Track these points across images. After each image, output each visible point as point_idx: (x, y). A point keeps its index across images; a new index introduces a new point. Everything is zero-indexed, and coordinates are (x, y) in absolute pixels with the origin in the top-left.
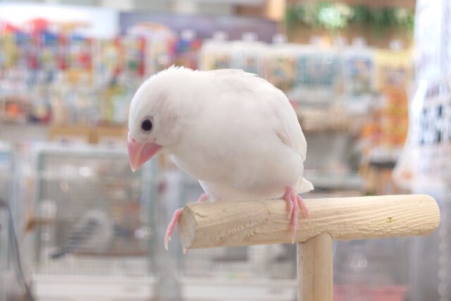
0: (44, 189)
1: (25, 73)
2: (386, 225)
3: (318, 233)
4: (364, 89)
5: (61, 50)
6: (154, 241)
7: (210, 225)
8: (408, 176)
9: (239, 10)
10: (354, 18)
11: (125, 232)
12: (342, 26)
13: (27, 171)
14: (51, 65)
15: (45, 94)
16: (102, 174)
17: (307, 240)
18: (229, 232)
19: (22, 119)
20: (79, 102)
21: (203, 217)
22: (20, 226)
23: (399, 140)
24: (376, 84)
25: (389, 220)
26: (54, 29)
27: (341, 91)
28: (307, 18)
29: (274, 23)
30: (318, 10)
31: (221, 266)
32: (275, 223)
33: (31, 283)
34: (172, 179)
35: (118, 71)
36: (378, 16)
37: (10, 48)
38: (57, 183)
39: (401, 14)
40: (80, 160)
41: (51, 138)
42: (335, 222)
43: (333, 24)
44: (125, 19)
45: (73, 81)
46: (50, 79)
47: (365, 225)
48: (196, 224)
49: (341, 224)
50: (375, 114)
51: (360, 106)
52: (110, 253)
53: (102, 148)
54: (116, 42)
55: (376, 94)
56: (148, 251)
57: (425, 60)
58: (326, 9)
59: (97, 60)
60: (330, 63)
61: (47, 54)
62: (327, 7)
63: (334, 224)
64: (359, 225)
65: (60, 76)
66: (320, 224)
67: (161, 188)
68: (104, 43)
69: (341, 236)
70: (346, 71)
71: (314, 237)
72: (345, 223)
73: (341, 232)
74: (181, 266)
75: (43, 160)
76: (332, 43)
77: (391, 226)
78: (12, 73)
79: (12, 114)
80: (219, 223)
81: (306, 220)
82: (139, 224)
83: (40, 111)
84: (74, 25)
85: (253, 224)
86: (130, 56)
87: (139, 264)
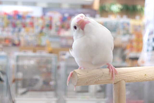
0: (18, 68)
1: (11, 29)
2: (144, 77)
3: (121, 80)
4: (127, 33)
5: (23, 21)
6: (56, 86)
7: (83, 77)
8: (143, 62)
9: (84, 6)
10: (123, 9)
11: (46, 83)
12: (119, 12)
13: (13, 62)
14: (20, 26)
15: (18, 36)
16: (38, 63)
17: (116, 83)
18: (89, 80)
19: (10, 44)
20: (30, 39)
21: (80, 74)
22: (10, 81)
23: (139, 50)
24: (131, 31)
25: (145, 75)
26: (21, 14)
27: (119, 34)
28: (107, 9)
29: (95, 11)
30: (110, 6)
31: (79, 94)
32: (105, 76)
33: (15, 100)
34: (62, 64)
35: (43, 28)
36: (131, 8)
37: (6, 20)
38: (23, 66)
39: (139, 7)
40: (30, 58)
41: (20, 51)
42: (126, 76)
43: (116, 11)
44: (45, 10)
45: (27, 31)
46: (19, 31)
47: (137, 77)
48: (78, 77)
49: (128, 77)
50: (131, 41)
51: (125, 38)
52: (42, 90)
53: (38, 54)
54: (42, 18)
55: (131, 34)
56: (54, 89)
57: (148, 22)
58: (113, 6)
59: (36, 24)
60: (115, 24)
61: (18, 22)
62: (113, 5)
63: (126, 77)
64: (135, 77)
65: (23, 30)
66: (121, 77)
67: (58, 67)
68: (38, 18)
69: (128, 81)
70: (121, 27)
71: (119, 81)
72: (130, 77)
73: (128, 80)
74: (66, 94)
75: (18, 58)
76: (115, 17)
77: (146, 77)
78: (6, 29)
79: (7, 43)
80: (86, 77)
81: (116, 75)
82: (51, 80)
83: (16, 42)
84: (27, 12)
85: (98, 77)
86: (47, 22)
87: (51, 94)
